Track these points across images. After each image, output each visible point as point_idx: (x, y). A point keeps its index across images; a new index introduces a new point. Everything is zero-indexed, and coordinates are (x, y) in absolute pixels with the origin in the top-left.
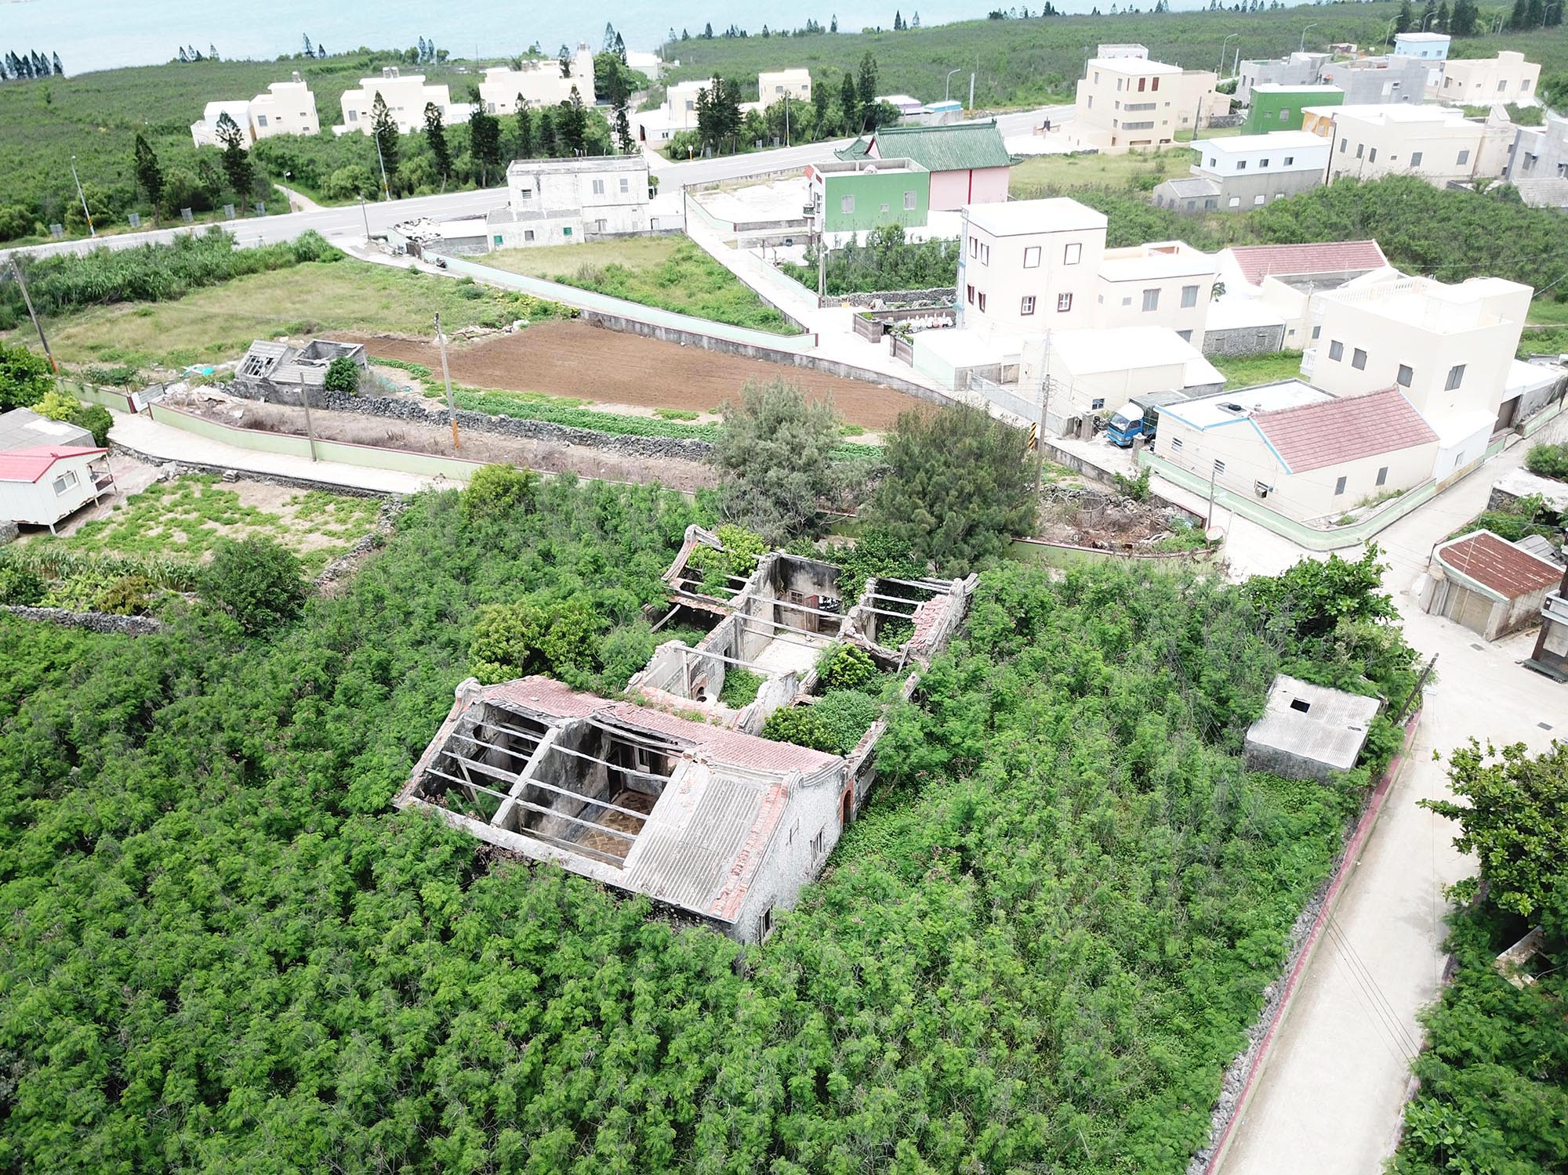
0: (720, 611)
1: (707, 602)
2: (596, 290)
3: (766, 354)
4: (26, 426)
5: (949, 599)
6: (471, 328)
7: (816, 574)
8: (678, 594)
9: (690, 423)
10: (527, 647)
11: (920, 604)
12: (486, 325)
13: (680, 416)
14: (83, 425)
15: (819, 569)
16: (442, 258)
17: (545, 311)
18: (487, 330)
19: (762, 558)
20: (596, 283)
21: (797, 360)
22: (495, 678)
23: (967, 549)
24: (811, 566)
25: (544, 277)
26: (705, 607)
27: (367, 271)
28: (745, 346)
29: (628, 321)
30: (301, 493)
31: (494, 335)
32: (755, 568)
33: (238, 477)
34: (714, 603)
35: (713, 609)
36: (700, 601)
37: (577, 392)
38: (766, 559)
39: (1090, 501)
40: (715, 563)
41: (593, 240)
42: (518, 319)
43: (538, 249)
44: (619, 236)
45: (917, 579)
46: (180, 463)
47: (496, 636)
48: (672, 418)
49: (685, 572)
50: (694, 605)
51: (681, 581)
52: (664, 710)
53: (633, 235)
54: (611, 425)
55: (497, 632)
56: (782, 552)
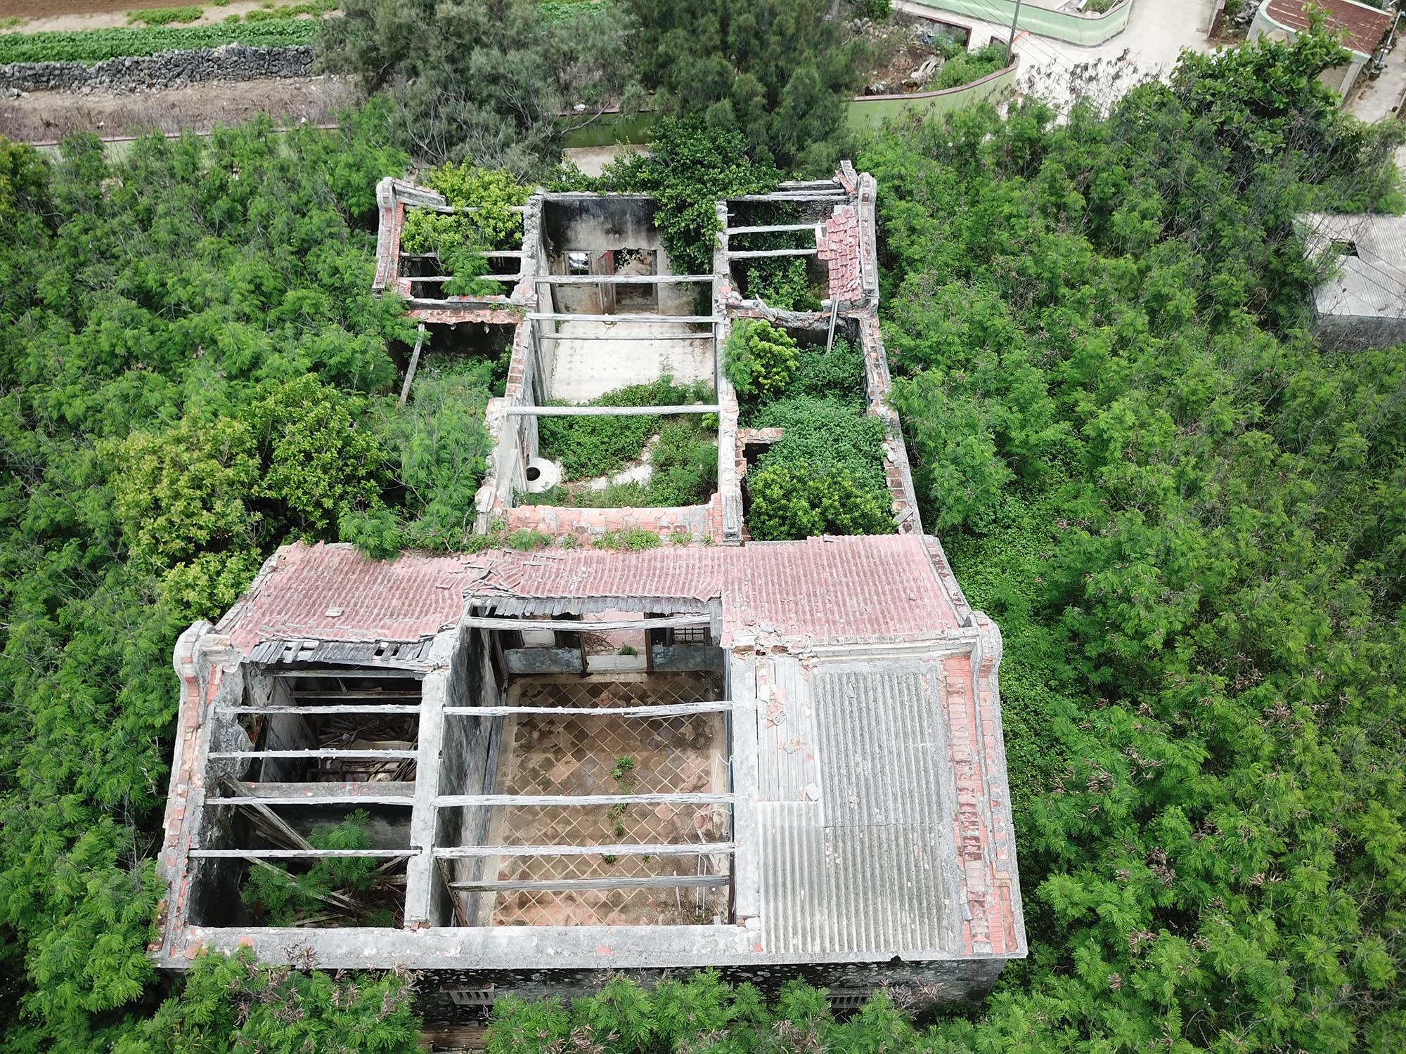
0: (501, 318)
1: (470, 308)
7: (610, 216)
8: (412, 306)
9: (196, 24)
10: (252, 504)
11: (818, 227)
13: (174, 18)
15: (612, 207)
19: (524, 210)
22: (223, 592)
24: (594, 204)
26: (469, 317)
32: (520, 227)
34: (485, 306)
35: (485, 316)
36: (455, 309)
38: (530, 210)
47: (180, 505)
48: (163, 21)
49: (409, 266)
50: (450, 319)
51: (408, 281)
54: (72, 50)
55: (177, 496)
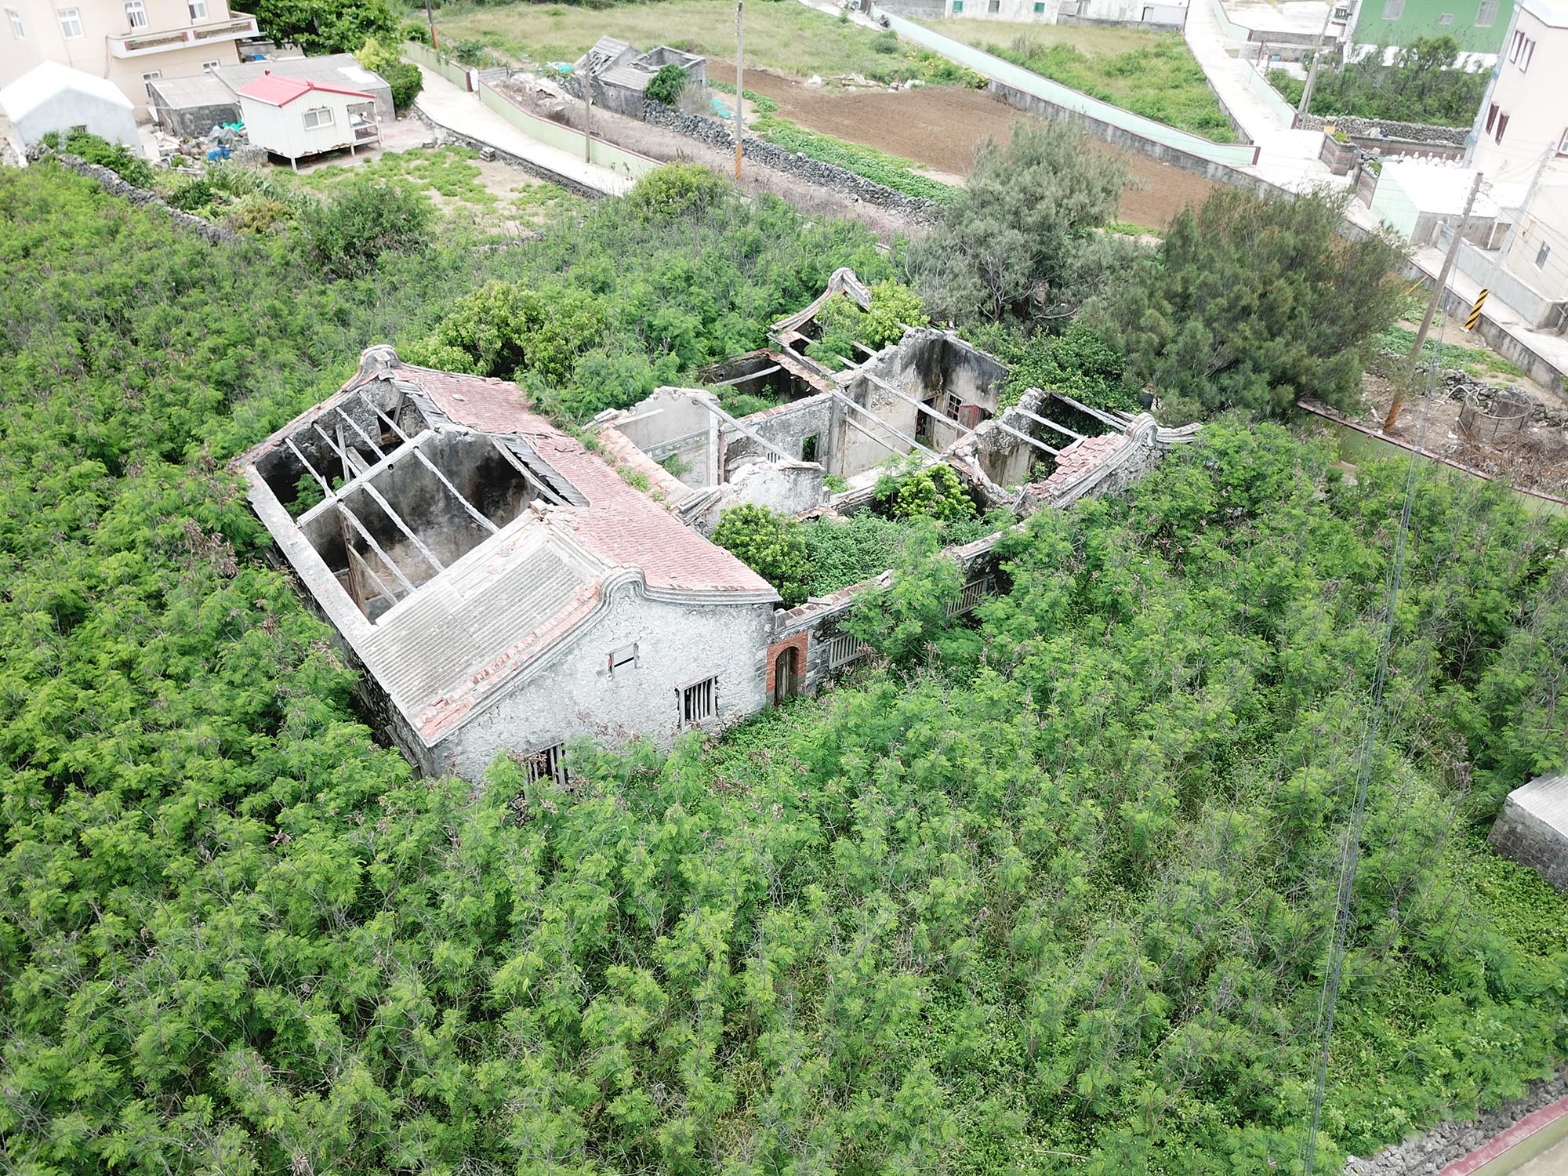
0: (814, 381)
1: (811, 369)
2: (1023, 64)
3: (1175, 156)
4: (340, 70)
5: (1121, 440)
6: (853, 75)
7: (982, 374)
8: (783, 351)
11: (1080, 438)
12: (874, 77)
14: (387, 78)
15: (986, 367)
16: (888, 15)
17: (949, 75)
18: (872, 83)
19: (909, 330)
20: (1029, 57)
21: (1211, 169)
23: (1210, 389)
24: (979, 360)
25: (976, 45)
26: (806, 376)
27: (800, 13)
28: (1154, 143)
29: (1033, 97)
30: (537, 182)
31: (875, 87)
32: (896, 341)
33: (493, 157)
34: (817, 372)
35: (812, 379)
36: (806, 366)
37: (918, 155)
38: (915, 335)
39: (1507, 405)
40: (848, 322)
41: (1065, 23)
42: (914, 77)
43: (999, 23)
44: (1099, 22)
45: (1108, 410)
46: (452, 132)
49: (806, 326)
50: (794, 370)
51: (798, 336)
52: (611, 463)
53: (1115, 23)
54: (923, 190)
56: (951, 336)
